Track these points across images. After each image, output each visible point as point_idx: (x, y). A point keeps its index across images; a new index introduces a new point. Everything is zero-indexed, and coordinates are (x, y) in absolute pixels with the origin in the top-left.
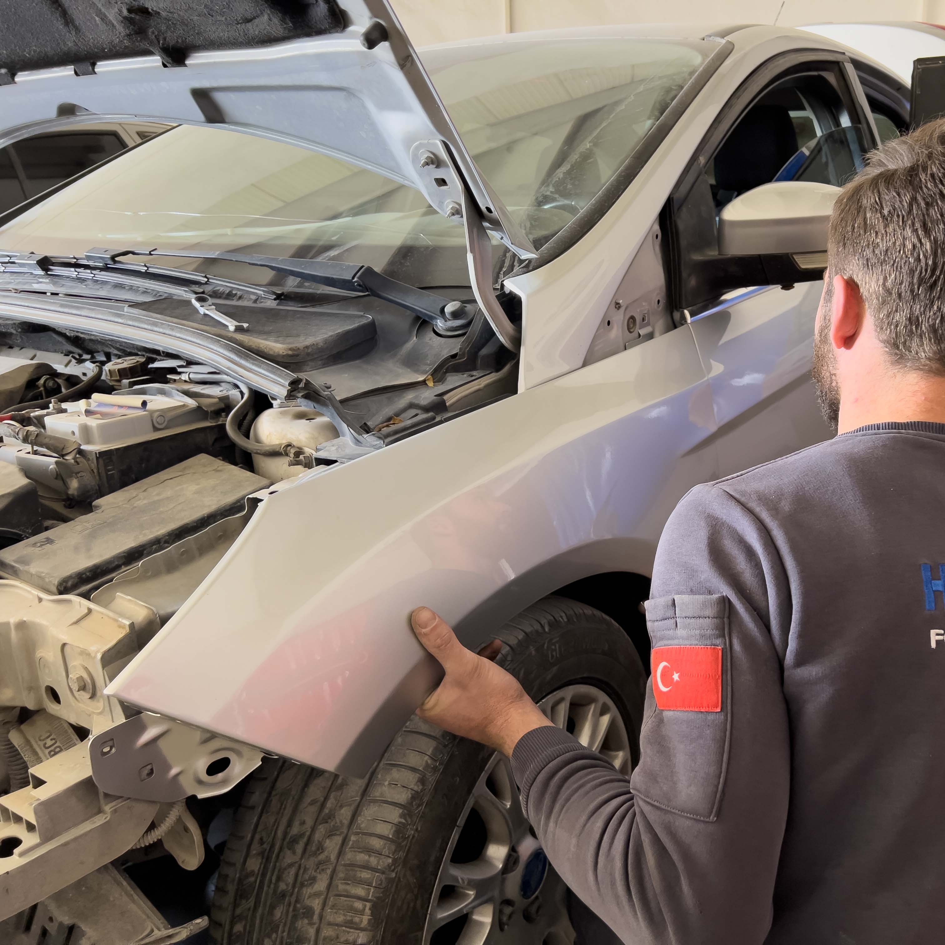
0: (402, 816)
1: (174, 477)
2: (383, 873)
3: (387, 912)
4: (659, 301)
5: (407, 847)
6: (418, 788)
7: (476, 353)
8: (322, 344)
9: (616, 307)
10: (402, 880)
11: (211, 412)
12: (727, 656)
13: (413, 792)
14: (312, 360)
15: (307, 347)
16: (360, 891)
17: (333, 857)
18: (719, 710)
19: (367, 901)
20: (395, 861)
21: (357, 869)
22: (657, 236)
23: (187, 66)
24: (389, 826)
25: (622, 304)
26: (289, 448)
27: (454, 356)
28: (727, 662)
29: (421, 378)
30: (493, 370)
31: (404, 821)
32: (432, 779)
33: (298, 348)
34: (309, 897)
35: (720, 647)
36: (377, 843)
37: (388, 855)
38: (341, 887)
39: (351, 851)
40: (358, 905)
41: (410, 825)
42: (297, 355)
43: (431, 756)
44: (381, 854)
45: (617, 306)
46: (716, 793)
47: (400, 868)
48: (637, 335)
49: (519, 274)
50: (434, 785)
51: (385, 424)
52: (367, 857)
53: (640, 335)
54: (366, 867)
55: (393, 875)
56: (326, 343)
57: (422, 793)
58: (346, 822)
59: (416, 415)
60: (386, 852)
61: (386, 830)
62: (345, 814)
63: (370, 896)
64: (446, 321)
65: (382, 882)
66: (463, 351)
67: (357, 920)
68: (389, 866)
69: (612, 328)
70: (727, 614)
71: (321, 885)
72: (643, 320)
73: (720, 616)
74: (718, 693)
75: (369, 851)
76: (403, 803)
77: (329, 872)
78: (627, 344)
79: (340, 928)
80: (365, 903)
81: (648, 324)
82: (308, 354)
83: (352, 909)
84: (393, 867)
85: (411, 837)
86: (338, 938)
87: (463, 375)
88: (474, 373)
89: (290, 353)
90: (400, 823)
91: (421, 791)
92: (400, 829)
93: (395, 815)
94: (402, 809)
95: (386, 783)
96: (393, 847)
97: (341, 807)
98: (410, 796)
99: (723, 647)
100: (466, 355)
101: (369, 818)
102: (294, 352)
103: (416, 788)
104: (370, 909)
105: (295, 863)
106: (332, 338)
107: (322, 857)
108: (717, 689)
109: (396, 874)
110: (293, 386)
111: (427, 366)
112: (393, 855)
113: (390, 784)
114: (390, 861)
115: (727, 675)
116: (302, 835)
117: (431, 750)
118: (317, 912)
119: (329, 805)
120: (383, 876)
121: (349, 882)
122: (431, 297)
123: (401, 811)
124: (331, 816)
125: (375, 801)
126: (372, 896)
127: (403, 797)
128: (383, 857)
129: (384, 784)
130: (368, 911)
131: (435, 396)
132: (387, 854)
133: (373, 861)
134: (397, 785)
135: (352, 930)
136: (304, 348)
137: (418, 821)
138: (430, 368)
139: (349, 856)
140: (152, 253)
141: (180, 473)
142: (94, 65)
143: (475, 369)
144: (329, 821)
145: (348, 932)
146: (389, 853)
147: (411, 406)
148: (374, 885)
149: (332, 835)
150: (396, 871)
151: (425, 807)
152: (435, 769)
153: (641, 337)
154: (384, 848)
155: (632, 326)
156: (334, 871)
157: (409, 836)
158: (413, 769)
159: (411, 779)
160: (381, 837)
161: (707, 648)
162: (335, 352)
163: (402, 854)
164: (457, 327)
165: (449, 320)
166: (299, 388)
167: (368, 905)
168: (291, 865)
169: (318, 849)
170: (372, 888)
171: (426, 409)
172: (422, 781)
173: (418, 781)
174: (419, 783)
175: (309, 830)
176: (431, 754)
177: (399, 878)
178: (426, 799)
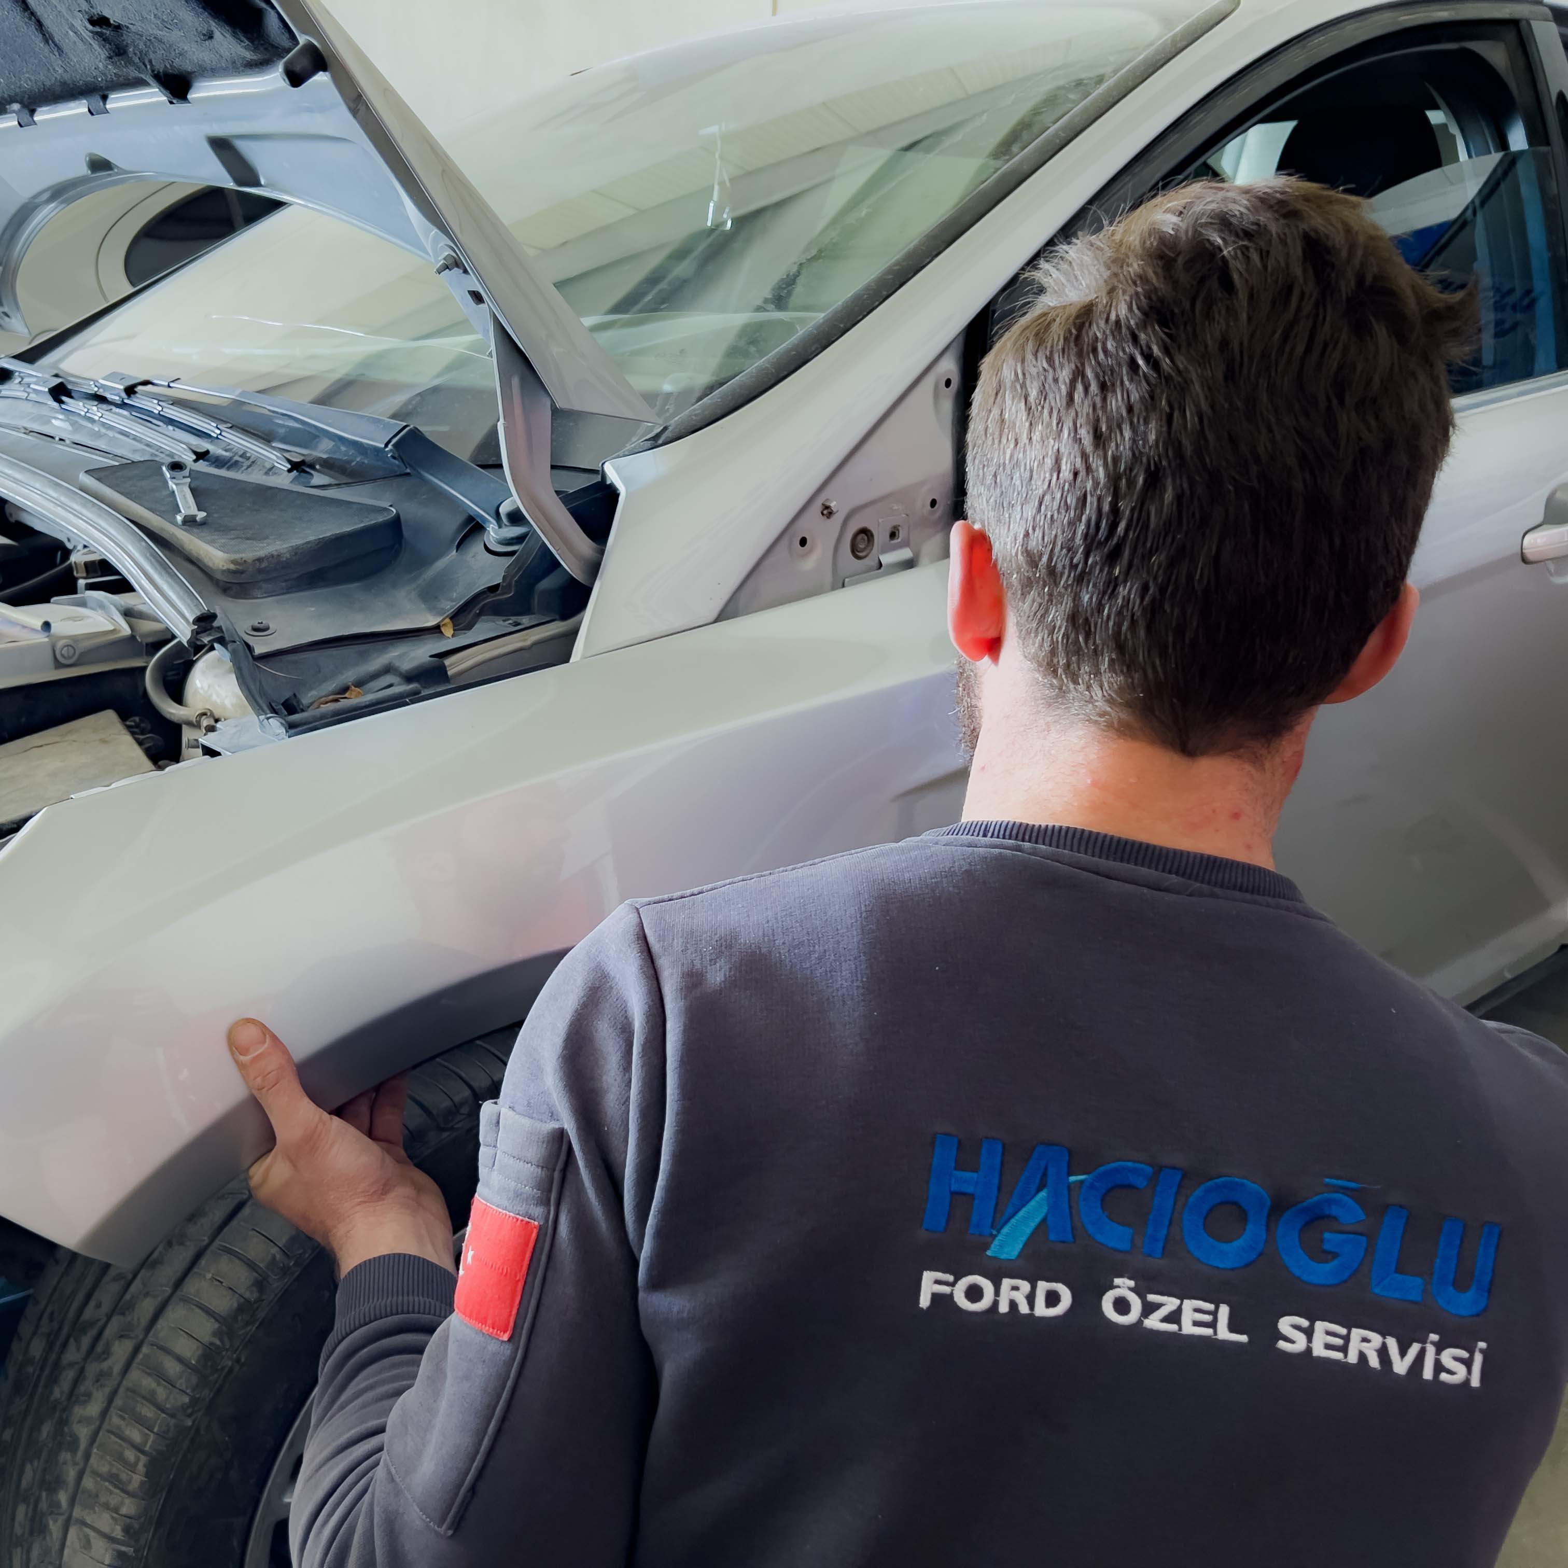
0: (217, 1334)
1: (46, 745)
2: (173, 1416)
3: (171, 1477)
4: (933, 503)
5: (217, 1385)
6: (252, 1296)
7: (531, 587)
8: (288, 556)
9: (823, 514)
10: (202, 1432)
11: (147, 645)
12: (544, 1241)
13: (242, 1300)
14: (266, 581)
15: (260, 560)
16: (135, 1434)
17: (117, 1369)
18: (505, 1337)
19: (143, 1452)
20: (194, 1401)
21: (139, 1399)
22: (948, 383)
23: (189, 103)
24: (194, 1345)
25: (834, 510)
26: (204, 717)
27: (493, 589)
28: (541, 1254)
29: (431, 621)
30: (557, 617)
31: (218, 1342)
32: (276, 1285)
33: (245, 561)
34: (80, 1422)
35: (536, 1223)
36: (172, 1368)
37: (185, 1389)
38: (116, 1420)
39: (139, 1369)
40: (130, 1455)
41: (227, 1350)
42: (242, 572)
43: (283, 1248)
44: (174, 1387)
45: (825, 512)
46: (460, 1486)
47: (200, 1414)
48: (875, 563)
49: (636, 451)
50: (278, 1296)
51: (331, 697)
52: (154, 1385)
53: (880, 565)
54: (151, 1399)
55: (189, 1423)
56: (296, 554)
57: (256, 1305)
58: (144, 1322)
59: (391, 686)
60: (181, 1383)
61: (188, 1349)
62: (147, 1307)
63: (148, 1445)
64: (500, 527)
65: (168, 1430)
66: (508, 580)
67: (124, 1477)
68: (184, 1408)
69: (810, 551)
70: (560, 1165)
71: (93, 1409)
72: (893, 535)
73: (548, 1164)
74: (512, 1306)
75: (159, 1375)
76: (222, 1314)
77: (107, 1390)
78: (847, 580)
79: (102, 1483)
80: (139, 1454)
81: (906, 544)
82: (260, 571)
83: (120, 1458)
84: (190, 1411)
85: (226, 1371)
86: (97, 1496)
87: (504, 621)
88: (525, 620)
89: (232, 567)
90: (212, 1344)
91: (256, 1302)
92: (209, 1354)
93: (205, 1329)
94: (219, 1322)
95: (209, 1276)
96: (194, 1380)
97: (147, 1295)
98: (235, 1305)
99: (541, 1223)
100: (513, 589)
101: (173, 1325)
102: (237, 567)
103: (247, 1295)
104: (145, 1466)
105: (77, 1363)
106: (309, 546)
107: (105, 1365)
108: (513, 1300)
109: (194, 1422)
110: (203, 624)
111: (449, 602)
112: (193, 1390)
113: (213, 1278)
114: (186, 1399)
115: (535, 1278)
116: (92, 1324)
117: (284, 1241)
118: (83, 1444)
119: (133, 1289)
120: (172, 1422)
121: (126, 1416)
122: (492, 485)
123: (217, 1325)
124: (131, 1306)
125: (186, 1300)
126: (151, 1446)
127: (223, 1303)
128: (175, 1390)
129: (204, 1277)
130: (141, 1467)
131: (431, 656)
132: (184, 1387)
133: (161, 1393)
134: (221, 1283)
135: (117, 1491)
136: (254, 561)
137: (241, 1348)
138: (450, 606)
139: (135, 1375)
140: (172, 385)
141: (58, 739)
142: (105, 98)
143: (527, 611)
144: (127, 1313)
145: (111, 1493)
146: (187, 1388)
147: (388, 670)
148: (156, 1430)
149: (122, 1336)
150: (194, 1417)
151: (257, 1328)
152: (285, 1271)
153: (882, 568)
154: (181, 1378)
155: (862, 546)
156: (114, 1393)
157: (223, 1368)
158: (251, 1265)
159: (242, 1278)
160: (180, 1359)
161: (517, 1220)
162: (312, 568)
163: (207, 1394)
164: (512, 539)
165: (506, 525)
166: (212, 628)
167: (143, 1459)
168: (71, 1365)
169: (103, 1353)
170: (152, 1435)
171: (409, 678)
172: (260, 1284)
173: (253, 1285)
174: (255, 1289)
175: (104, 1319)
176: (285, 1246)
177: (198, 1430)
178: (261, 1315)
